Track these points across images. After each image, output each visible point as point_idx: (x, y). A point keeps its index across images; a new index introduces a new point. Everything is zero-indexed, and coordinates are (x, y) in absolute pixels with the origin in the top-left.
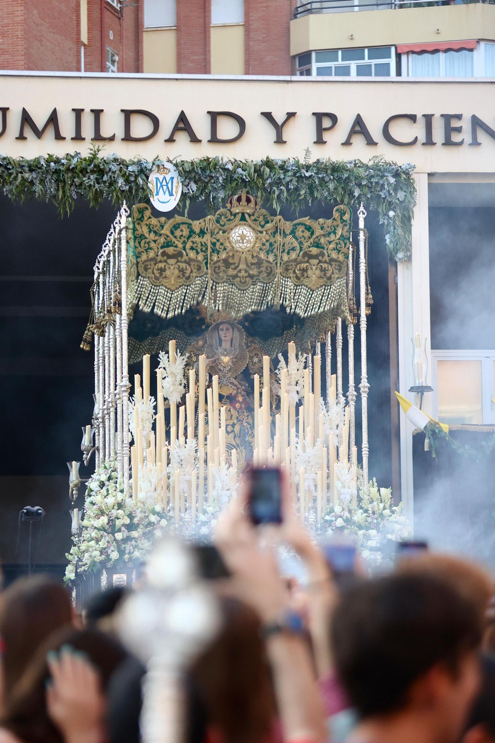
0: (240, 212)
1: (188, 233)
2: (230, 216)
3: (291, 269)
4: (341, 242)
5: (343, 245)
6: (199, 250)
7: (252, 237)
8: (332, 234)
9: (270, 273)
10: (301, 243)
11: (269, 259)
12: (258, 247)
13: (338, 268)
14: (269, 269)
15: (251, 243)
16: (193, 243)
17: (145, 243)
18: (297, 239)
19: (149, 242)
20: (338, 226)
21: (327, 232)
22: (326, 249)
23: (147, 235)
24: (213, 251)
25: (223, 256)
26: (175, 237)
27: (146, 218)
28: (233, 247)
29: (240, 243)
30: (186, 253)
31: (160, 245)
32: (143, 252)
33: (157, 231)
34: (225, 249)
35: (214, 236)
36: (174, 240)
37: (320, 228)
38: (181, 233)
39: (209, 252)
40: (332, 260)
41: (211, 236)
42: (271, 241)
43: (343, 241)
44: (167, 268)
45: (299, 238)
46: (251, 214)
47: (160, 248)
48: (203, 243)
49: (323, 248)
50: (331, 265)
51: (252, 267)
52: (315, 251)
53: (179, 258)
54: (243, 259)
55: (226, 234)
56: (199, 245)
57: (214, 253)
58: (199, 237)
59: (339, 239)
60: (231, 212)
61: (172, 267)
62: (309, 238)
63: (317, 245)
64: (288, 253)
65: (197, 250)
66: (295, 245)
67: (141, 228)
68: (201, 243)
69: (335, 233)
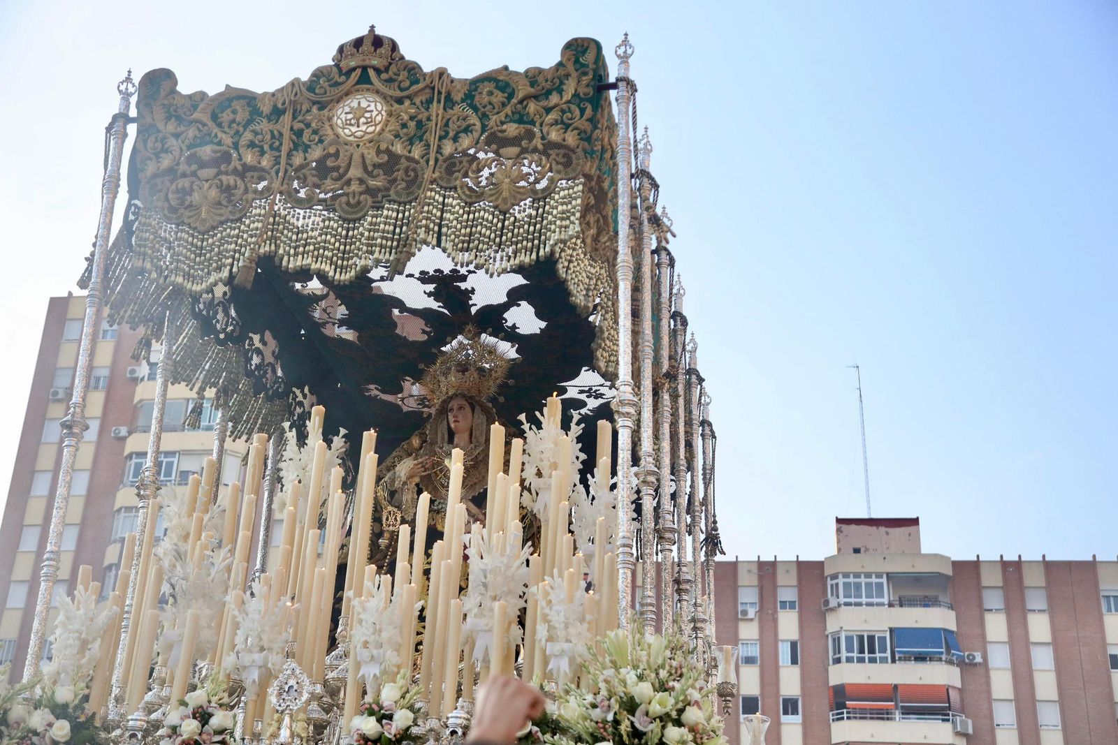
0: (359, 67)
1: (247, 115)
2: (337, 77)
3: (459, 171)
4: (573, 107)
5: (577, 112)
6: (266, 147)
7: (380, 112)
8: (554, 93)
9: (414, 182)
10: (484, 117)
11: (412, 155)
12: (390, 131)
13: (562, 160)
14: (412, 174)
15: (376, 125)
16: (256, 133)
17: (156, 141)
18: (475, 109)
19: (165, 138)
20: (567, 76)
21: (544, 91)
22: (537, 124)
23: (161, 126)
24: (296, 147)
25: (316, 153)
26: (220, 125)
27: (163, 94)
28: (338, 136)
29: (351, 125)
30: (239, 155)
31: (187, 142)
32: (151, 159)
33: (184, 116)
34: (321, 141)
35: (300, 118)
36: (216, 130)
37: (528, 84)
38: (231, 116)
39: (285, 149)
40: (549, 146)
41: (294, 118)
42: (420, 117)
43: (579, 106)
44: (195, 187)
45: (480, 107)
46: (383, 69)
47: (184, 148)
48: (276, 133)
49: (533, 123)
50: (548, 156)
51: (375, 172)
52: (512, 129)
53: (223, 167)
54: (356, 158)
55: (325, 112)
56: (268, 137)
57: (298, 151)
58: (269, 121)
59: (568, 102)
60: (340, 69)
61: (206, 185)
62: (504, 105)
63: (521, 118)
64: (455, 139)
65: (262, 147)
66: (472, 122)
67: (152, 112)
68: (272, 132)
69: (560, 92)
